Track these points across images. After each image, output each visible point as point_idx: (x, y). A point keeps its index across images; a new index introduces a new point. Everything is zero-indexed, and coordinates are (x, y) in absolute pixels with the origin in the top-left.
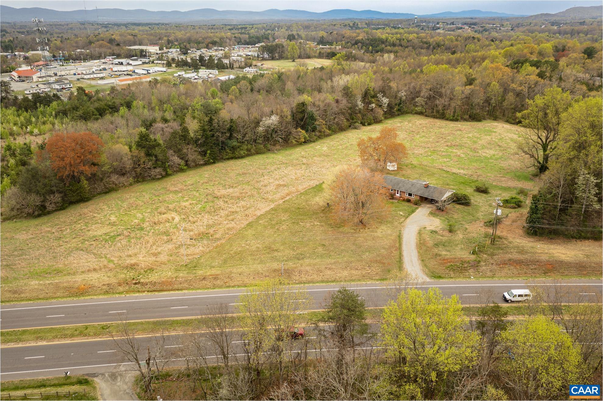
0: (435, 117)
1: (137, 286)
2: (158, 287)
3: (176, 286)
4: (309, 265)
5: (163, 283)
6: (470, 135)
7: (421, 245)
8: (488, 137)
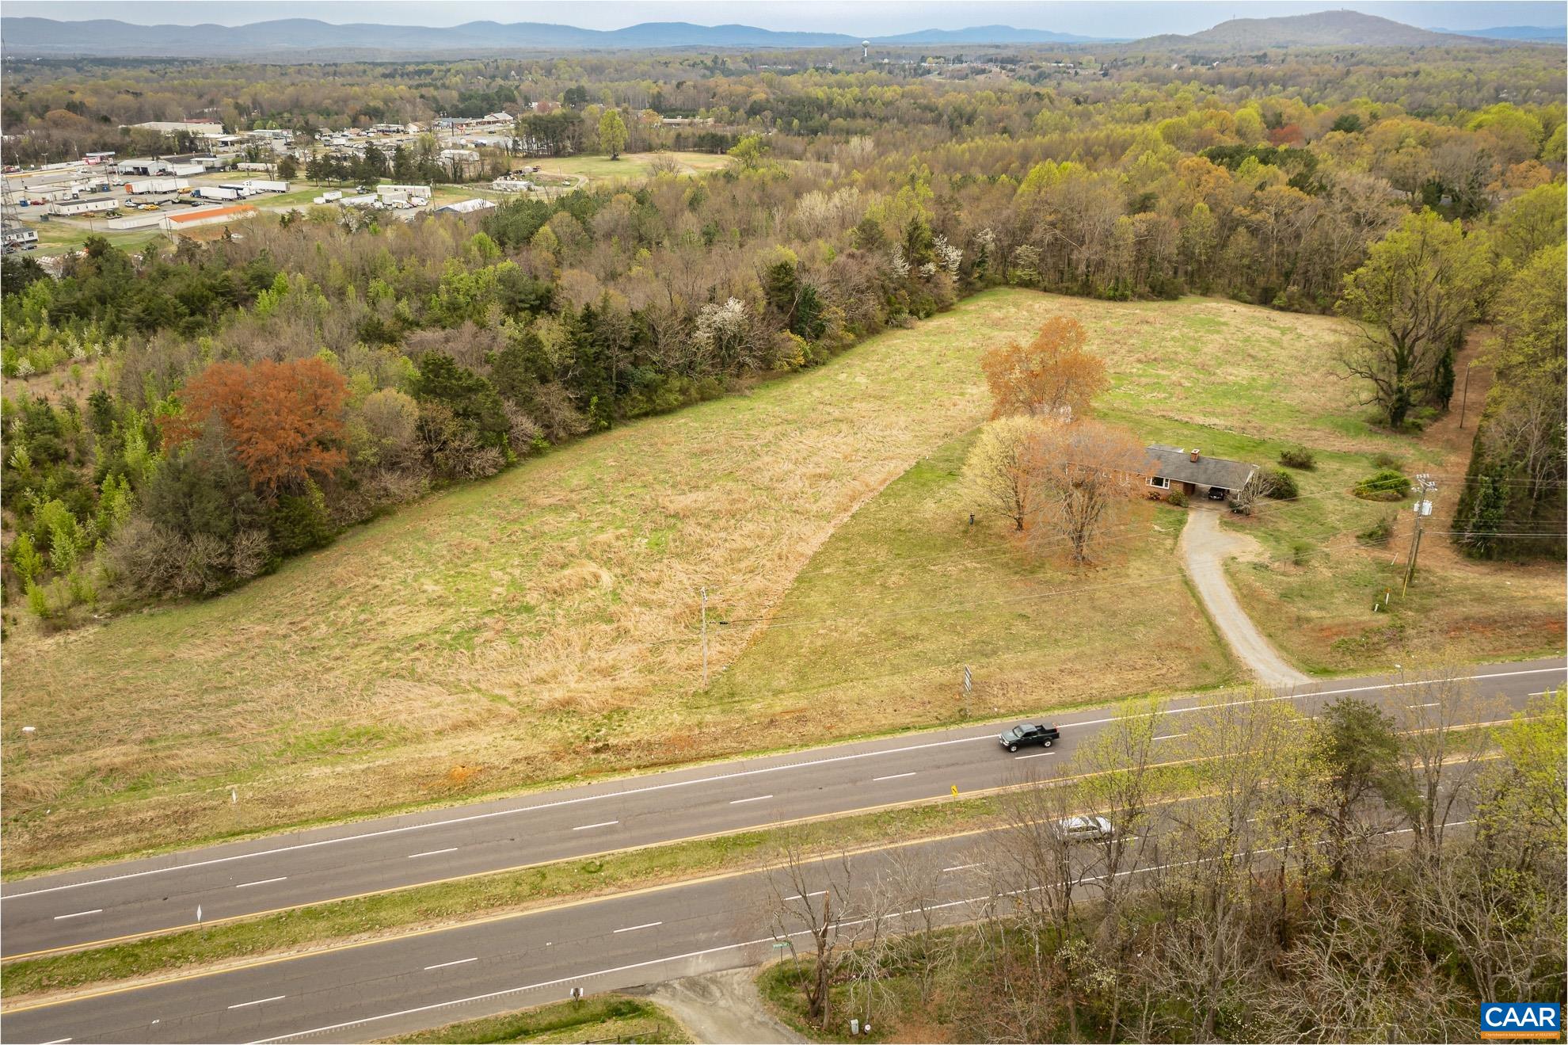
0: (1068, 292)
1: (603, 756)
2: (659, 754)
3: (705, 749)
4: (1019, 667)
5: (669, 744)
6: (1175, 333)
7: (1248, 598)
8: (1216, 336)
